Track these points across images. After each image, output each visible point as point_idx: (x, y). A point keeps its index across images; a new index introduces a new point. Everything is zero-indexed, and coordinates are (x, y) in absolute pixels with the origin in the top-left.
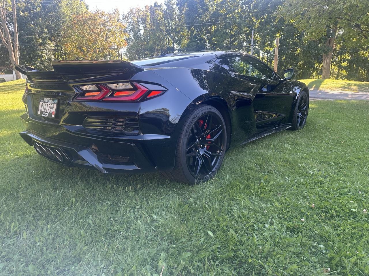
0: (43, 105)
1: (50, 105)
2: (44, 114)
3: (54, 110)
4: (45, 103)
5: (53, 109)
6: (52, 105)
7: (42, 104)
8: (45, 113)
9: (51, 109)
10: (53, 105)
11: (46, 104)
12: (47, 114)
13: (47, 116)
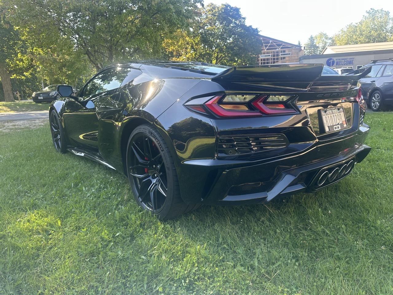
0: (328, 118)
1: (336, 115)
2: (336, 128)
3: (344, 119)
4: (329, 116)
5: (341, 118)
6: (338, 115)
7: (326, 117)
8: (336, 126)
9: (339, 119)
10: (340, 114)
11: (331, 116)
12: (339, 126)
13: (340, 128)
